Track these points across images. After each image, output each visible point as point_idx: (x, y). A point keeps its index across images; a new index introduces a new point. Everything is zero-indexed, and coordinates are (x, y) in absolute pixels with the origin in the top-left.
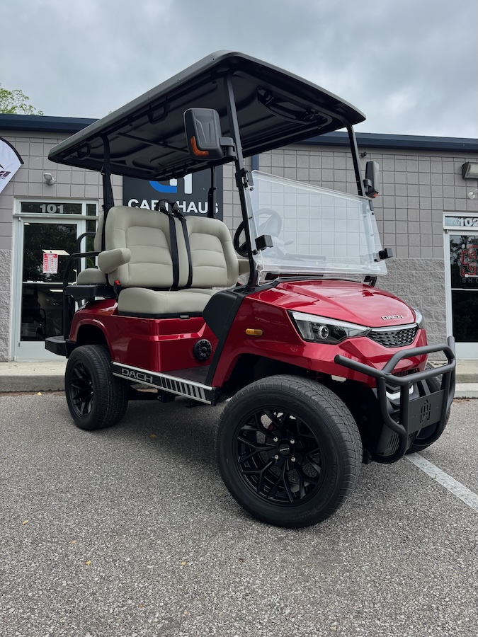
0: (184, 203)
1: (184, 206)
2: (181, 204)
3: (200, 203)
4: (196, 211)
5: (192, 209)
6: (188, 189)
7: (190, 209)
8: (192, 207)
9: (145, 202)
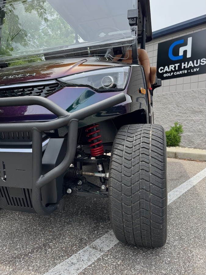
0: (186, 63)
1: (186, 65)
2: (185, 64)
3: (195, 61)
4: (193, 66)
5: (191, 65)
6: (189, 55)
7: (189, 65)
8: (191, 64)
9: (166, 67)
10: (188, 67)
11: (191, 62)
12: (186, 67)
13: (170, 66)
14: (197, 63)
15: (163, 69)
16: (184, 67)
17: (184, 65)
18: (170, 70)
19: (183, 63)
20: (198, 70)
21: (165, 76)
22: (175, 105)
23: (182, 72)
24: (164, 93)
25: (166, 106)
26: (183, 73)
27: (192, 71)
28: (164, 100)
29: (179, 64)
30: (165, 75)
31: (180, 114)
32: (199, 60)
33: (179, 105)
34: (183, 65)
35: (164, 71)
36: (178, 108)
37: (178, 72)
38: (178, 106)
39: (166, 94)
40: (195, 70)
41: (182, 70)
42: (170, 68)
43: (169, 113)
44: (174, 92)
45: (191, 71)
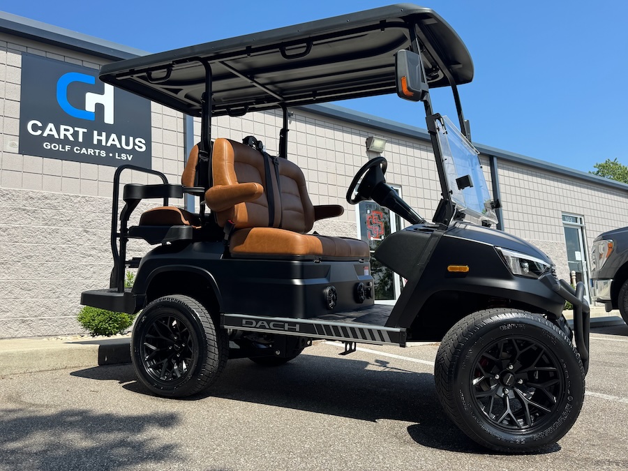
8: (114, 140)
9: (51, 126)
10: (109, 144)
11: (113, 136)
12: (104, 143)
13: (62, 127)
14: (127, 144)
15: (43, 129)
16: (100, 141)
17: (100, 138)
18: (62, 137)
19: (95, 133)
20: (130, 159)
21: (49, 147)
22: (81, 229)
23: (95, 152)
24: (46, 193)
25: (54, 227)
26: (97, 155)
27: (117, 157)
28: (49, 211)
29: (85, 130)
30: (47, 146)
31: (93, 252)
32: (131, 139)
33: (90, 230)
34: (96, 137)
35: (45, 135)
36: (87, 235)
37: (84, 149)
38: (87, 232)
39: (53, 195)
40: (124, 156)
41: (94, 147)
42: (62, 132)
43: (64, 246)
44: (77, 197)
45: (114, 155)
